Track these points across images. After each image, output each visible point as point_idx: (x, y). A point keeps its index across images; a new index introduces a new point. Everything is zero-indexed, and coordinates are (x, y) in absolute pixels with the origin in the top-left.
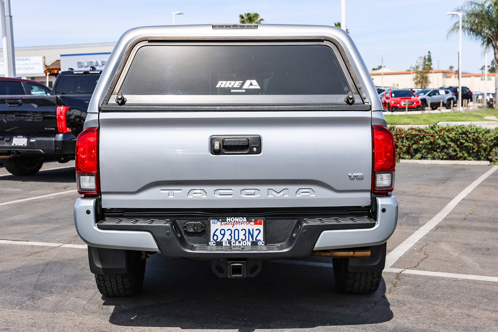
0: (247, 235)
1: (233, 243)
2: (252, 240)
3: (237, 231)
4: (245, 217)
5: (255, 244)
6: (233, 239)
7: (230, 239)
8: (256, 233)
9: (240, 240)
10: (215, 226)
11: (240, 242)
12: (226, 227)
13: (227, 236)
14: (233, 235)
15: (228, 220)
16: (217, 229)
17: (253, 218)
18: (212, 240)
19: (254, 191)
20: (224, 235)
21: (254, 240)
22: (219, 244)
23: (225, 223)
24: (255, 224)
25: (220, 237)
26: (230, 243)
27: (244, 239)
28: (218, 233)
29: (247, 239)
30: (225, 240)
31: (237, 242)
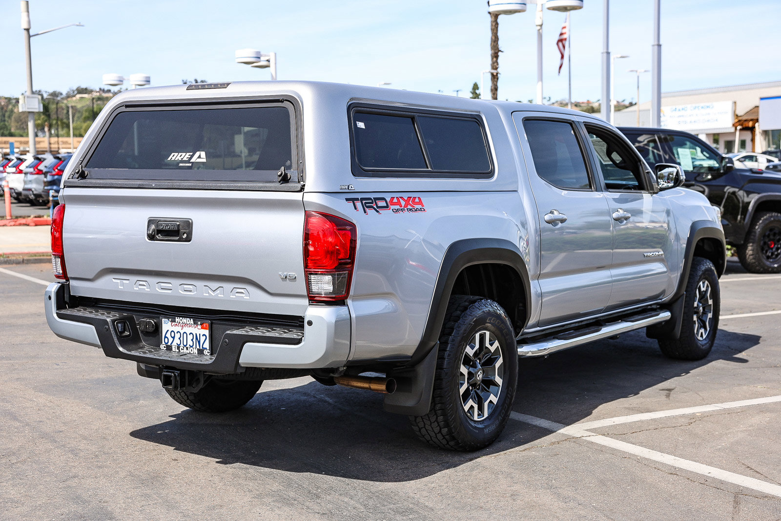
0: (194, 340)
1: (182, 349)
2: (199, 348)
3: (185, 335)
4: (192, 318)
5: (201, 352)
6: (182, 345)
7: (179, 343)
8: (202, 339)
9: (188, 346)
10: (167, 326)
11: (187, 349)
12: (176, 329)
13: (177, 341)
14: (182, 339)
15: (177, 320)
16: (168, 331)
17: (199, 321)
18: (163, 343)
19: (191, 287)
20: (174, 338)
21: (201, 348)
22: (169, 348)
23: (175, 323)
24: (202, 328)
25: (171, 340)
26: (178, 348)
27: (191, 345)
28: (168, 335)
29: (194, 346)
30: (174, 344)
31: (185, 348)
